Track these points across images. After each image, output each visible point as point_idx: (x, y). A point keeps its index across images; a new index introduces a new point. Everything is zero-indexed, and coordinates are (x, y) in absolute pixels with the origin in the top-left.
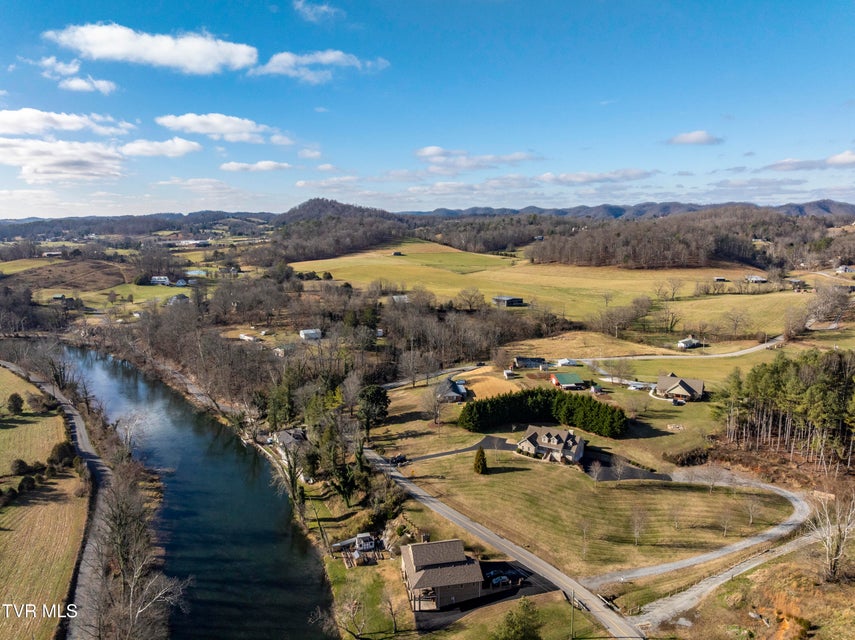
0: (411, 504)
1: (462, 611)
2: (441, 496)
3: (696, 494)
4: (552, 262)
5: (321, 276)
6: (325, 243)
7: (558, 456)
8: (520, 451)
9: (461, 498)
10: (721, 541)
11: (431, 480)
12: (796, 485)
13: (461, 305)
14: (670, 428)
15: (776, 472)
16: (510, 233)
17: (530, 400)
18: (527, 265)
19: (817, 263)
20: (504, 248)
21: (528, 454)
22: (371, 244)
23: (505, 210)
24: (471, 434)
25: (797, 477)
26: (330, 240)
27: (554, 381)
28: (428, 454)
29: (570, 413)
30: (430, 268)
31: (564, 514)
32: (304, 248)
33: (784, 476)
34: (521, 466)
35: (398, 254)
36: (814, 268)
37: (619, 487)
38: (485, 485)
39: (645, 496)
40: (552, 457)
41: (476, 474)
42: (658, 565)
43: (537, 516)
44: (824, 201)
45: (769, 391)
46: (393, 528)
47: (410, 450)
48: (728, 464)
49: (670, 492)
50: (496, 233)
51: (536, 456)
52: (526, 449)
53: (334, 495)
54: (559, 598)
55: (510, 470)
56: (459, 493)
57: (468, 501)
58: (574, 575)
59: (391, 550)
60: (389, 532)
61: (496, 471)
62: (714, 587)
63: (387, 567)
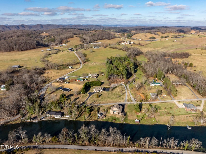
2: (99, 103)
10: (125, 92)
14: (103, 81)
27: (78, 81)
28: (85, 100)
33: (118, 82)
41: (98, 98)
42: (126, 96)
48: (113, 83)
51: (99, 92)
53: (81, 114)
54: (127, 104)
55: (100, 95)
56: (101, 101)
57: (103, 102)
58: (123, 102)
59: (105, 113)
60: (101, 111)
61: (99, 96)
62: (132, 96)
63: (108, 115)
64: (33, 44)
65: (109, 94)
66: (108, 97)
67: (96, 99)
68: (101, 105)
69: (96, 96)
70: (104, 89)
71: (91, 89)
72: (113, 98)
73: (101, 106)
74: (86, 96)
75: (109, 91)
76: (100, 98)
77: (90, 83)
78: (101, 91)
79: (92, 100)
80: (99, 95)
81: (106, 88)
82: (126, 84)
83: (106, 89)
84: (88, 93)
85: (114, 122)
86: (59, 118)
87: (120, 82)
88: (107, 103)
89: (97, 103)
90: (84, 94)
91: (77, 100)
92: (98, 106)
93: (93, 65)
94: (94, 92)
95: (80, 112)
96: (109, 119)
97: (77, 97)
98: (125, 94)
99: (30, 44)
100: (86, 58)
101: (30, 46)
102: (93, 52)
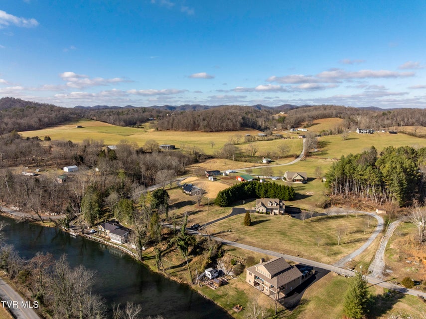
0: (225, 248)
1: (299, 293)
2: (237, 240)
3: (341, 219)
4: (168, 129)
5: (43, 139)
6: (33, 121)
7: (277, 212)
8: (258, 212)
9: (248, 239)
10: (365, 236)
11: (225, 234)
12: (369, 210)
13: (147, 149)
14: (308, 193)
15: (360, 206)
16: (136, 116)
17: (246, 188)
18: (154, 131)
19: (281, 128)
20: (135, 124)
21: (263, 213)
22: (61, 122)
23: (116, 107)
24: (224, 208)
25: (368, 206)
26: (36, 119)
27: (240, 179)
28: (210, 221)
29: (266, 191)
30: (104, 133)
31: (301, 237)
32: (19, 124)
33: (363, 207)
34: (265, 219)
35: (79, 127)
36: (281, 130)
37: (312, 221)
38: (255, 231)
39: (324, 223)
40: (274, 213)
41: (247, 226)
42: (354, 251)
43: (291, 240)
44: (259, 105)
45: (351, 171)
46: (225, 262)
47: (197, 222)
48: (340, 205)
49: (332, 220)
50: (129, 116)
51: (267, 213)
52: (261, 211)
53: (167, 253)
54: (335, 274)
56: (246, 237)
57: (254, 240)
58: (329, 263)
59: (231, 274)
60: (222, 265)
61: (255, 223)
62: (383, 255)
63: (237, 283)
64: (234, 121)
65: (294, 225)
67: (240, 226)
68: (239, 246)
70: (293, 211)
73: (233, 250)
74: (223, 213)
79: (226, 225)
80: (257, 220)
81: (303, 211)
82: (390, 218)
83: (299, 212)
84: (234, 209)
85: (230, 312)
86: (115, 244)
87: (372, 209)
89: (229, 238)
91: (193, 215)
92: (225, 244)
94: (252, 209)
95: (170, 246)
96: (226, 295)
97: (197, 210)
98: (358, 244)
99: (229, 120)
100: (322, 149)
101: (228, 125)
102: (350, 139)
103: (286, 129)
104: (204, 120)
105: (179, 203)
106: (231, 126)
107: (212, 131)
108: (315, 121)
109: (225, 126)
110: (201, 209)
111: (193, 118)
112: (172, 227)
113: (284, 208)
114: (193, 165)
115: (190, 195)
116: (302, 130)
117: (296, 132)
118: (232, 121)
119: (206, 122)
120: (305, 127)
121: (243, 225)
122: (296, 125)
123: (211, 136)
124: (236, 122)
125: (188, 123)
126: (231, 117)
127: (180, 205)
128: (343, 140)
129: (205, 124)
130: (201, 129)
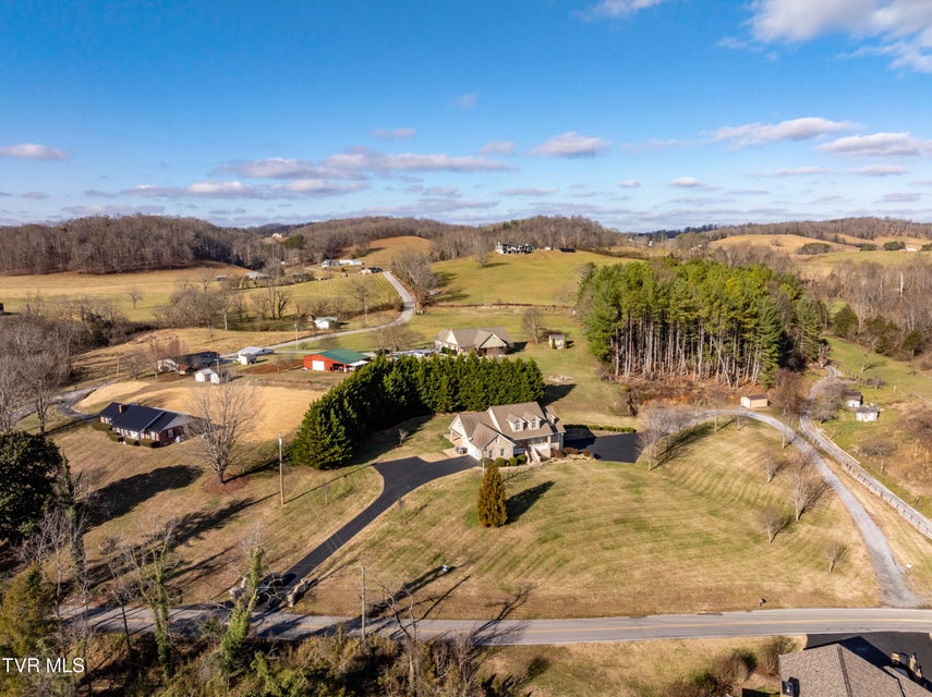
2: (507, 606)
9: (546, 586)
11: (433, 588)
12: (722, 403)
14: (557, 380)
17: (388, 381)
19: (296, 259)
21: (504, 462)
27: (319, 366)
33: (707, 396)
34: (532, 484)
36: (298, 265)
41: (497, 530)
51: (519, 461)
52: (495, 456)
55: (532, 496)
56: (531, 579)
57: (571, 586)
61: (515, 509)
64: (175, 242)
65: (635, 485)
66: (641, 526)
67: (468, 536)
68: (539, 634)
69: (472, 504)
70: (577, 440)
71: (428, 431)
72: (707, 541)
73: (538, 666)
74: (350, 491)
75: (633, 460)
76: (522, 532)
77: (428, 371)
78: (545, 448)
79: (405, 542)
80: (509, 493)
81: (596, 433)
82: (789, 413)
83: (591, 440)
84: (381, 468)
87: (728, 399)
88: (638, 615)
89: (466, 607)
90: (328, 476)
91: (213, 533)
92: (478, 646)
93: (483, 315)
94: (452, 454)
97: (225, 502)
99: (161, 242)
100: (445, 289)
101: (158, 255)
102: (492, 265)
103: (311, 262)
104: (83, 241)
105: (113, 487)
106: (167, 257)
107: (112, 272)
108: (375, 244)
109: (150, 256)
110: (241, 495)
111: (47, 238)
112: (143, 617)
113: (561, 431)
114: (92, 353)
115: (155, 445)
116: (351, 262)
117: (340, 268)
118: (169, 242)
119: (89, 246)
120: (354, 258)
121: (480, 529)
122: (334, 252)
123: (112, 284)
124: (181, 245)
125: (30, 252)
126: (164, 232)
127: (124, 496)
128: (479, 268)
129: (88, 253)
130: (77, 267)
